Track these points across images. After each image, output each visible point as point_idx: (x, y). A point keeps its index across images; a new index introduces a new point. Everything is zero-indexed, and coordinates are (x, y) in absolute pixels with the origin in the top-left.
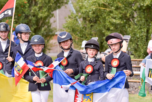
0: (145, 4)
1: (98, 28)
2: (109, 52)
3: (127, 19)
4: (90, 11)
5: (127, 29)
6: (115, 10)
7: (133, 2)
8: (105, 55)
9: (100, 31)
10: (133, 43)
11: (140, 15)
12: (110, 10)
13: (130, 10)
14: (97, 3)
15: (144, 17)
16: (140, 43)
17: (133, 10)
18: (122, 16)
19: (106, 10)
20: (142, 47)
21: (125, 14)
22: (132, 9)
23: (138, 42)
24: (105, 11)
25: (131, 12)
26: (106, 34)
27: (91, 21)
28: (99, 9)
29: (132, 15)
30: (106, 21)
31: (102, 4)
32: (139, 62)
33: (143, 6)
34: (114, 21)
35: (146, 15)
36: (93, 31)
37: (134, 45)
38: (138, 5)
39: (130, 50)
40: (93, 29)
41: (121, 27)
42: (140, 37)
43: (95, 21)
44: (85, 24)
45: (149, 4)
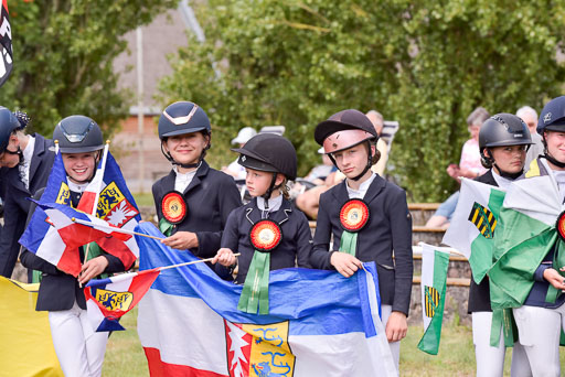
0: (447, 13)
1: (282, 93)
2: (323, 179)
3: (383, 66)
4: (254, 37)
5: (386, 99)
6: (343, 31)
7: (405, 6)
8: (307, 189)
9: (292, 105)
10: (403, 149)
11: (428, 51)
12: (327, 30)
13: (395, 31)
14: (279, 9)
15: (443, 59)
16: (429, 149)
17: (406, 32)
18: (368, 53)
19: (313, 31)
20: (436, 162)
21: (379, 47)
22: (404, 29)
23: (422, 145)
24: (309, 35)
25: (400, 40)
26: (310, 115)
27: (260, 68)
28: (286, 27)
29: (402, 50)
30: (313, 69)
31: (296, 12)
32: (425, 214)
33: (441, 20)
34: (340, 68)
35: (450, 49)
36: (266, 103)
37: (407, 155)
38: (423, 18)
39: (393, 171)
40: (265, 99)
41: (364, 92)
42: (431, 126)
43: (272, 70)
44: (237, 78)
45: (461, 14)
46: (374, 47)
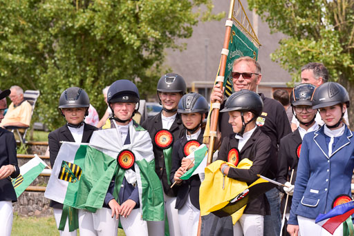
0: (76, 23)
3: (37, 55)
5: (39, 76)
6: (12, 34)
7: (50, 19)
10: (49, 107)
11: (65, 47)
12: (1, 33)
13: (44, 34)
15: (74, 52)
17: (52, 35)
18: (27, 47)
22: (50, 32)
25: (47, 40)
29: (48, 46)
33: (73, 27)
34: (10, 56)
35: (78, 47)
37: (51, 111)
38: (61, 26)
41: (25, 72)
45: (84, 24)
46: (31, 44)
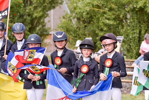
0: (138, 5)
1: (91, 28)
2: (102, 52)
3: (120, 20)
4: (84, 12)
5: (120, 30)
6: (109, 11)
7: (126, 4)
8: (98, 55)
9: (94, 32)
10: (125, 44)
11: (132, 16)
12: (104, 11)
13: (123, 11)
14: (91, 4)
15: (137, 19)
16: (132, 44)
17: (126, 11)
18: (115, 17)
19: (100, 11)
20: (134, 48)
21: (119, 15)
22: (126, 10)
23: (130, 43)
24: (99, 12)
25: (124, 13)
26: (99, 34)
27: (85, 21)
28: (92, 10)
29: (125, 16)
30: (100, 21)
31: (95, 5)
32: (131, 62)
33: (136, 7)
34: (107, 21)
35: (138, 16)
36: (87, 31)
37: (126, 46)
38: (131, 7)
39: (122, 50)
40: (86, 30)
41: (114, 28)
42: (133, 38)
43: (88, 22)
44: (79, 24)
45: (142, 6)
46: (117, 15)
